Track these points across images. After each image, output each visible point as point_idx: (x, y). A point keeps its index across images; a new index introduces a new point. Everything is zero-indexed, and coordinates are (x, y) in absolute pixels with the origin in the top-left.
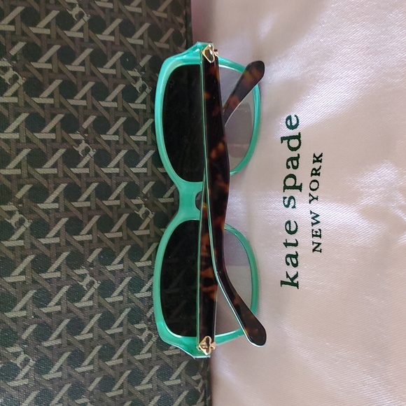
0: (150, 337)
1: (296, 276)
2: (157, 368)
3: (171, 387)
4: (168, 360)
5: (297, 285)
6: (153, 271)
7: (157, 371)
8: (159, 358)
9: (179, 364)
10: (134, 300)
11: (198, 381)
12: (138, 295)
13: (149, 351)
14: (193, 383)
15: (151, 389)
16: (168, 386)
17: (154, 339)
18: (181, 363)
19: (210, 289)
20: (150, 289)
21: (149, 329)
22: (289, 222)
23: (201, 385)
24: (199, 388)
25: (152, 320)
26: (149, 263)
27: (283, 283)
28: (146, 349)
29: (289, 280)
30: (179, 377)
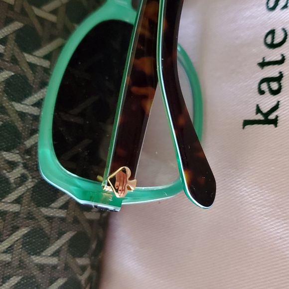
0: (23, 179)
1: (276, 108)
2: (24, 231)
3: (42, 267)
4: (44, 224)
5: (275, 122)
6: (48, 78)
7: (25, 236)
8: (30, 217)
9: (61, 234)
10: (10, 112)
11: (83, 269)
12: (19, 107)
13: (18, 201)
14: (76, 269)
15: (9, 263)
16: (37, 265)
17: (30, 184)
18: (64, 233)
19: (143, 91)
20: (39, 104)
21: (25, 166)
22: (272, 32)
23: (86, 275)
24: (83, 278)
25: (32, 152)
26: (46, 64)
27: (247, 123)
28: (13, 196)
29: (260, 117)
30: (56, 254)
